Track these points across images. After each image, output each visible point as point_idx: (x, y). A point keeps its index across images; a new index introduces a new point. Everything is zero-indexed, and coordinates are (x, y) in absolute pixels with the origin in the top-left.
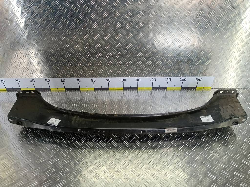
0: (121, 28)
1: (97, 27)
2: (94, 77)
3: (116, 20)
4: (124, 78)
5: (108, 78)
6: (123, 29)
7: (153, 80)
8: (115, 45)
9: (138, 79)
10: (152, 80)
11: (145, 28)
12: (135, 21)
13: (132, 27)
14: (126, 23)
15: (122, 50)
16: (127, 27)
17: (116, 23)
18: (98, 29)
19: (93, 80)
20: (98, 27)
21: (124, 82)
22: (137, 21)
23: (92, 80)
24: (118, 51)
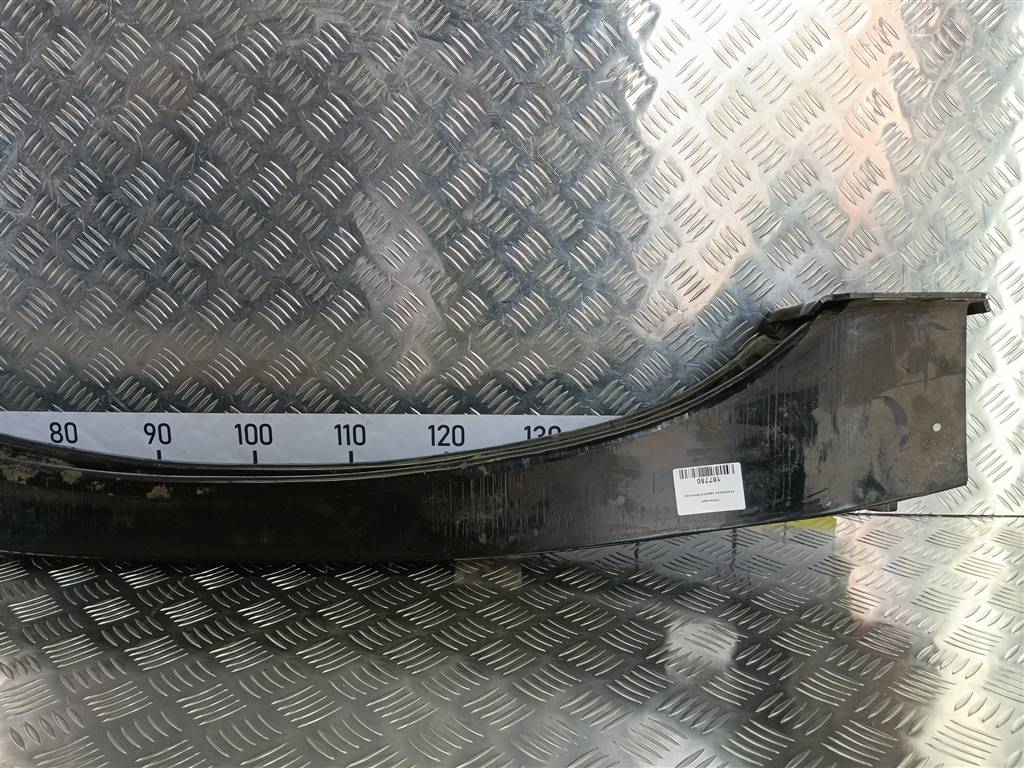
0: (211, 65)
1: (76, 57)
2: (68, 408)
3: (184, 11)
4: (256, 419)
5: (157, 418)
6: (223, 67)
7: (449, 439)
8: (183, 178)
9: (347, 427)
10: (439, 434)
11: (356, 66)
12: (290, 19)
13: (281, 57)
14: (242, 29)
15: (229, 209)
16: (250, 57)
17: (181, 30)
18: (80, 68)
19: (63, 432)
20: (80, 61)
21: (259, 446)
22: (304, 18)
23: (56, 428)
24: (207, 218)
